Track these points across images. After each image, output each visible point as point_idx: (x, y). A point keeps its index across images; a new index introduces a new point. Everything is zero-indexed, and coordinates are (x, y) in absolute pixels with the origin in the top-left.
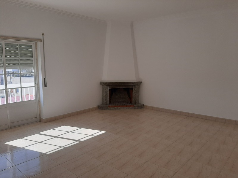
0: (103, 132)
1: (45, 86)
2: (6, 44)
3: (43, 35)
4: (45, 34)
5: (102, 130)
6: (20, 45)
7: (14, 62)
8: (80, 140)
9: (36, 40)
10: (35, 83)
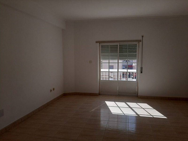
0: (165, 117)
1: (141, 72)
2: (119, 45)
3: (143, 37)
4: (144, 36)
5: (165, 116)
6: (129, 45)
7: (122, 56)
8: (140, 115)
9: (139, 41)
10: (137, 70)
